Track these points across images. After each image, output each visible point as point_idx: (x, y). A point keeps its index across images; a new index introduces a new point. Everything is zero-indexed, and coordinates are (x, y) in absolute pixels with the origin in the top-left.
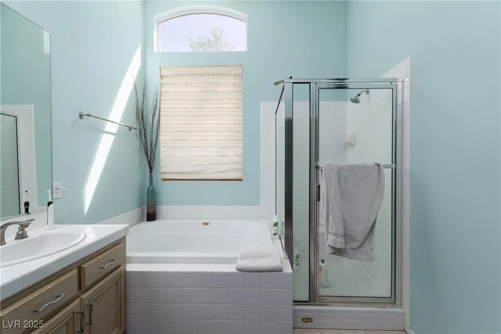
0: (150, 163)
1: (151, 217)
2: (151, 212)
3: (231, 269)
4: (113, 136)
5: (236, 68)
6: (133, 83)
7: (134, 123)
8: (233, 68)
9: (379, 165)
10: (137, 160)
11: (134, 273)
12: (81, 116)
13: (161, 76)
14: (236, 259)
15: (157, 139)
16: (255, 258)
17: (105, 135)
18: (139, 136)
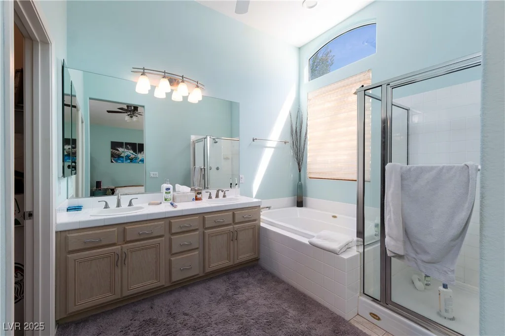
0: (299, 164)
1: (300, 204)
2: (299, 200)
3: (306, 241)
4: (273, 149)
5: (364, 74)
6: (289, 111)
7: (288, 139)
8: (362, 75)
9: (468, 167)
10: (291, 164)
11: (263, 228)
12: (253, 140)
13: (308, 99)
14: (314, 237)
15: (304, 147)
16: (324, 239)
17: (267, 149)
18: (292, 146)
